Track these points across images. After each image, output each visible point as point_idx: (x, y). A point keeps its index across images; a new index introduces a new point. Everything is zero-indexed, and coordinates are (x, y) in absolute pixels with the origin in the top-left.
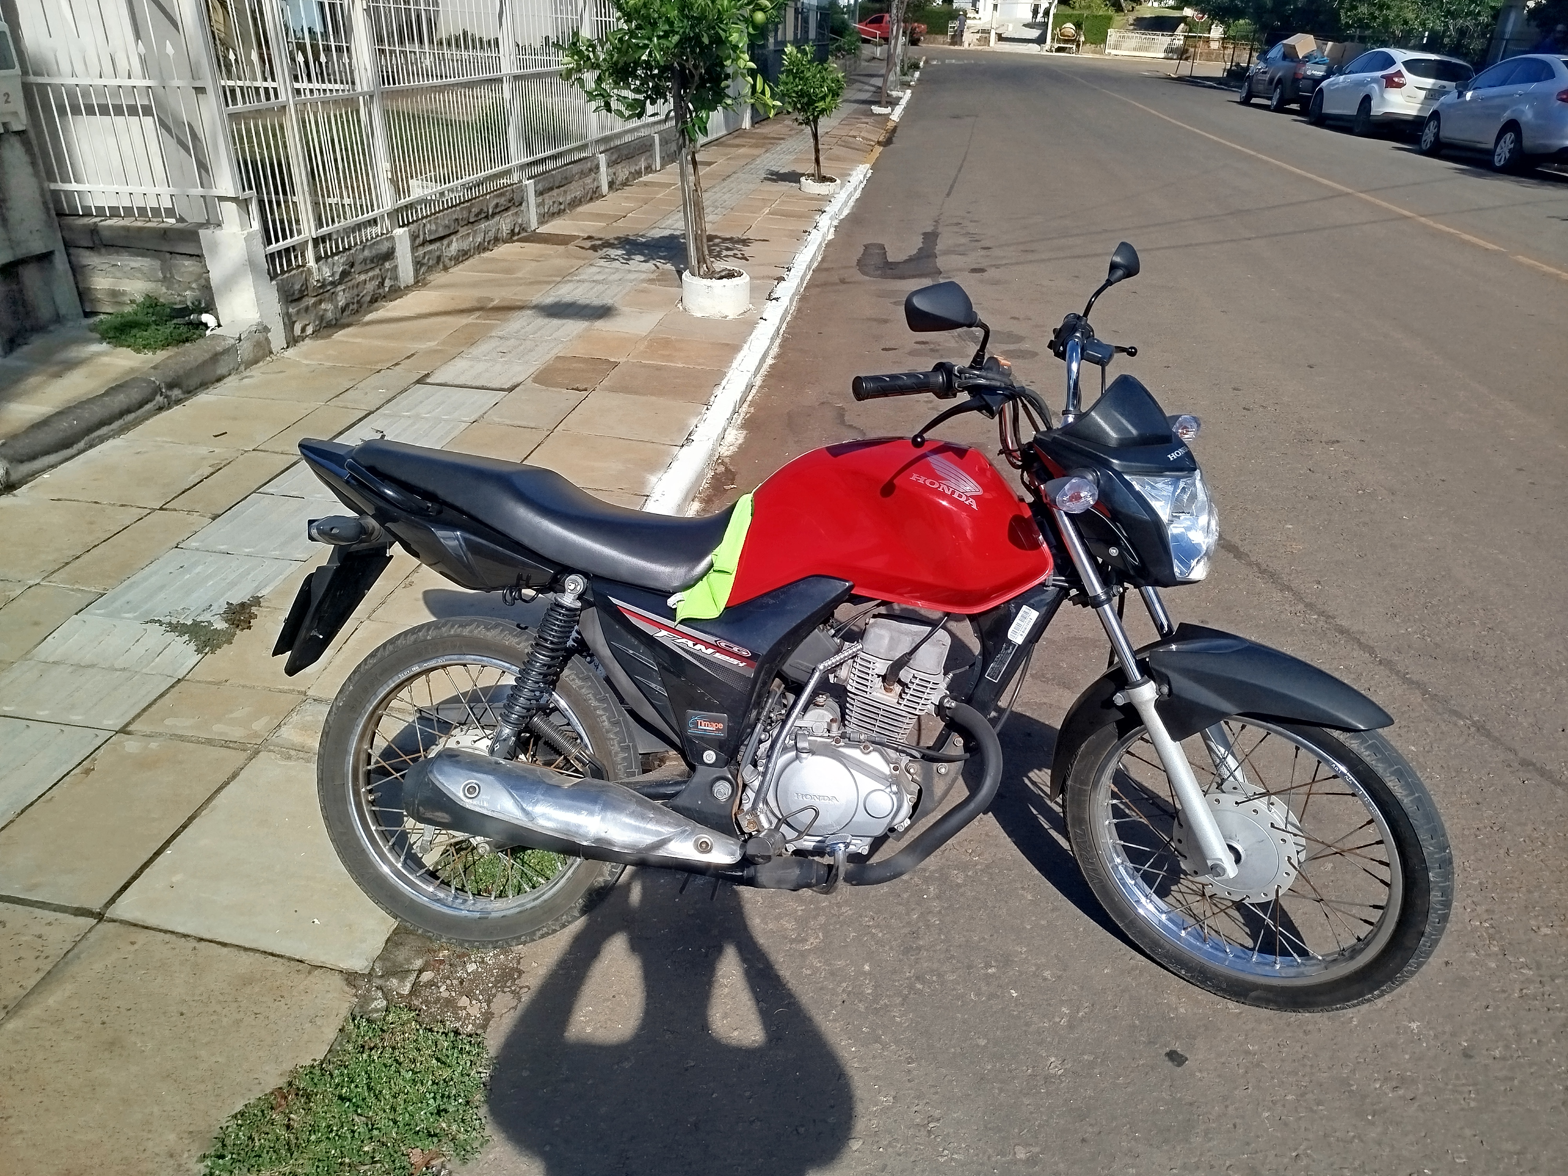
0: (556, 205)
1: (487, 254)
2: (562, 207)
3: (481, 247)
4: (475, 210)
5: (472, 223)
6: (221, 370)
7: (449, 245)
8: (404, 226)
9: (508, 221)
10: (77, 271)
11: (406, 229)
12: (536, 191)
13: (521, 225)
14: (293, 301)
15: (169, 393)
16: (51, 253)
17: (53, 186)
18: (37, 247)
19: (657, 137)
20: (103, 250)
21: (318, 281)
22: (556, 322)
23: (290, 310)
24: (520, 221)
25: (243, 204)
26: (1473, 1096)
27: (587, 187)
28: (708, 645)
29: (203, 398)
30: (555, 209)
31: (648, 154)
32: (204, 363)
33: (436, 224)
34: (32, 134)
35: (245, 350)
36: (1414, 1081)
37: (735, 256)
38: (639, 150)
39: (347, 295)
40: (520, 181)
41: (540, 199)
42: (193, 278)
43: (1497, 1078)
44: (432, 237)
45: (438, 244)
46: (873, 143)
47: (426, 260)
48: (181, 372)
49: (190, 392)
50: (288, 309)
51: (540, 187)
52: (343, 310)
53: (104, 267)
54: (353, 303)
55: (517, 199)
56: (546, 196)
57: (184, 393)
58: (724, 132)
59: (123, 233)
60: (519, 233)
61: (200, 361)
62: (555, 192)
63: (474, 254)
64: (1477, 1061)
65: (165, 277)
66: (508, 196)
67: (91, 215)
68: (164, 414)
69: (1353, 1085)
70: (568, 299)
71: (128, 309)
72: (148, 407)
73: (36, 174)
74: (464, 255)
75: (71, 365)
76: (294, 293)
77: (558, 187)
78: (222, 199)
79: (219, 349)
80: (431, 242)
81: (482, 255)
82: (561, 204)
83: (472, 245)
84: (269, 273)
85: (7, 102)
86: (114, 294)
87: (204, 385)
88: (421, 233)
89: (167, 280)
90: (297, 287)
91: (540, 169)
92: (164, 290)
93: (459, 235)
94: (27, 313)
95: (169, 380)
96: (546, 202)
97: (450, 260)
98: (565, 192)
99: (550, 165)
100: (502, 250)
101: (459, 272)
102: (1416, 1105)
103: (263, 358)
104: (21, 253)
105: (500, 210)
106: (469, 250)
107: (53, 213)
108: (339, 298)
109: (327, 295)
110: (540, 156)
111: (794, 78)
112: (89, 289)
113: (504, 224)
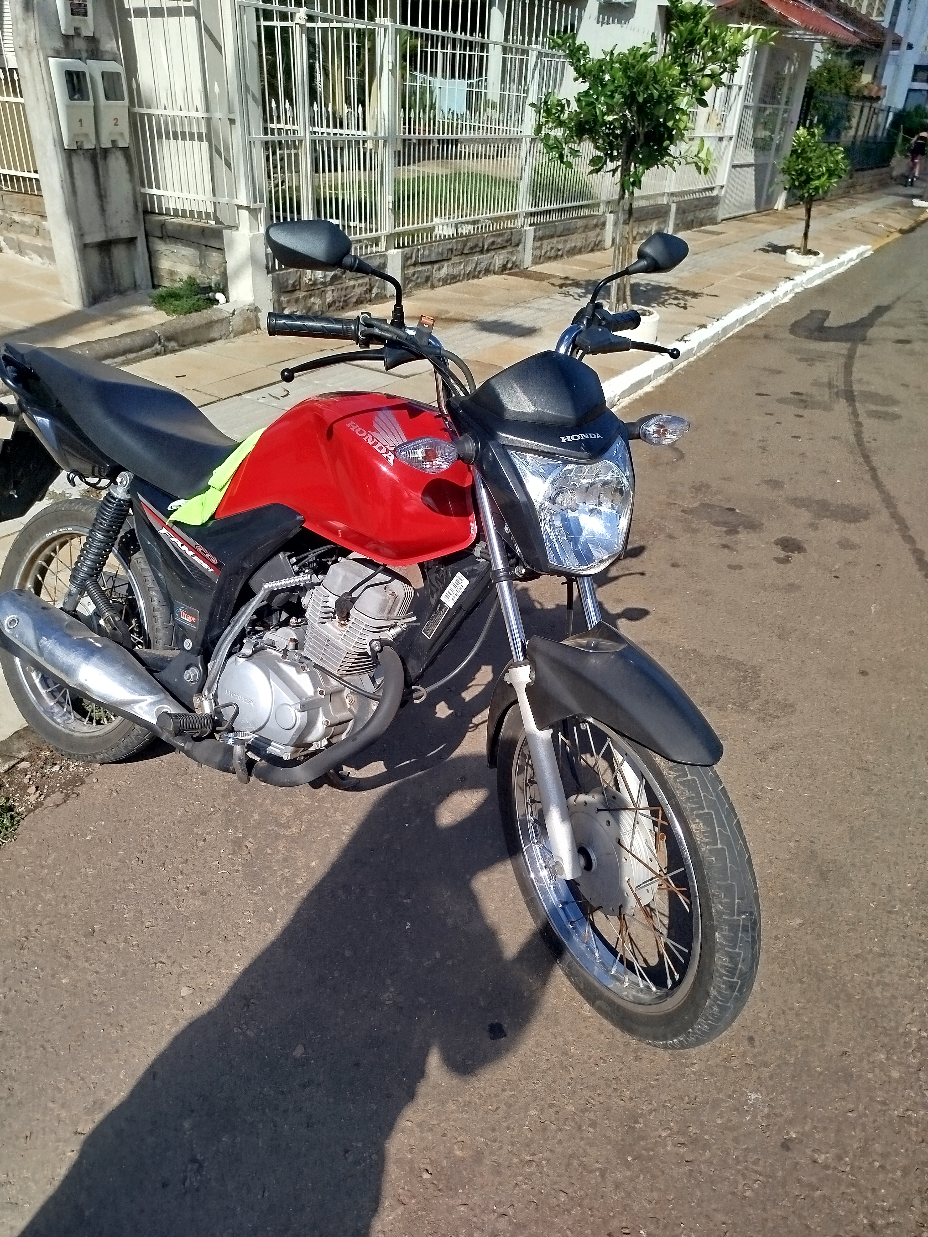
0: (553, 251)
1: (476, 281)
2: (560, 253)
3: (471, 275)
4: (470, 244)
5: (466, 254)
6: (213, 335)
7: (439, 269)
8: (399, 247)
9: (502, 257)
10: (151, 255)
11: (400, 250)
12: (535, 237)
13: (514, 263)
14: (285, 292)
15: (166, 344)
16: (136, 238)
17: (143, 190)
18: (125, 233)
19: (674, 207)
20: (168, 240)
21: (310, 280)
22: (485, 334)
23: (282, 298)
24: (514, 259)
25: (253, 212)
26: (756, 1186)
27: (589, 241)
28: (191, 548)
29: (193, 352)
30: (553, 254)
31: (661, 219)
32: (200, 327)
33: (430, 250)
34: (133, 152)
35: (237, 322)
36: (706, 1146)
37: (677, 305)
38: (652, 214)
39: (335, 294)
40: (522, 226)
41: (538, 244)
42: (218, 266)
43: (799, 1181)
44: (424, 260)
45: (429, 267)
46: (893, 230)
47: (415, 278)
48: (179, 330)
49: (184, 346)
50: (279, 297)
51: (540, 233)
52: (330, 306)
53: (167, 252)
54: (340, 302)
55: (515, 240)
56: (545, 242)
57: (179, 346)
58: (754, 210)
59: (179, 228)
60: (511, 268)
61: (196, 325)
62: (555, 240)
63: (463, 279)
64: (792, 1156)
65: (201, 263)
66: (506, 237)
67: (163, 214)
68: (159, 358)
69: (638, 1123)
70: (507, 319)
71: (177, 285)
72: (148, 350)
73: (132, 179)
74: (452, 279)
75: (123, 317)
76: (287, 286)
77: (559, 236)
78: (239, 207)
79: (215, 318)
80: (423, 264)
81: (470, 281)
82: (559, 250)
83: (462, 273)
84: (267, 268)
85: (116, 125)
86: (172, 273)
87: (197, 343)
88: (414, 256)
89: (202, 266)
90: (291, 282)
91: (544, 219)
92: (200, 273)
93: (452, 262)
94: (113, 279)
95: (168, 334)
96: (544, 246)
97: (439, 280)
98: (566, 241)
99: (554, 217)
100: (491, 279)
101: (443, 291)
102: (687, 1168)
103: (250, 331)
104: (112, 235)
105: (493, 248)
106: (459, 275)
107: (140, 210)
108: (327, 296)
109: (317, 292)
110: (543, 208)
111: (798, 158)
112: (158, 268)
113: (499, 259)
